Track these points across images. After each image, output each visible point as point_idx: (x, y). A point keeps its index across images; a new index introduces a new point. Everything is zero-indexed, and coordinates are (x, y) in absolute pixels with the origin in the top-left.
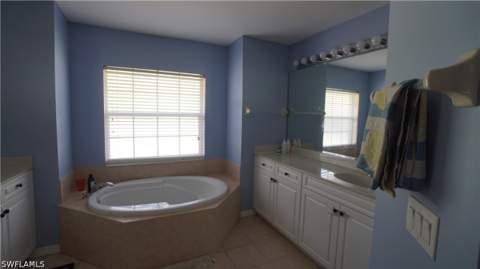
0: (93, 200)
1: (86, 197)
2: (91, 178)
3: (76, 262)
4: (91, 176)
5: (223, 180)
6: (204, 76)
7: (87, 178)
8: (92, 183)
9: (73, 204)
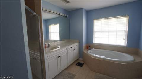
0: (89, 52)
1: (88, 50)
2: (90, 47)
3: (84, 63)
4: (90, 46)
5: (132, 56)
6: (128, 16)
7: (89, 46)
8: (90, 48)
9: (85, 51)
